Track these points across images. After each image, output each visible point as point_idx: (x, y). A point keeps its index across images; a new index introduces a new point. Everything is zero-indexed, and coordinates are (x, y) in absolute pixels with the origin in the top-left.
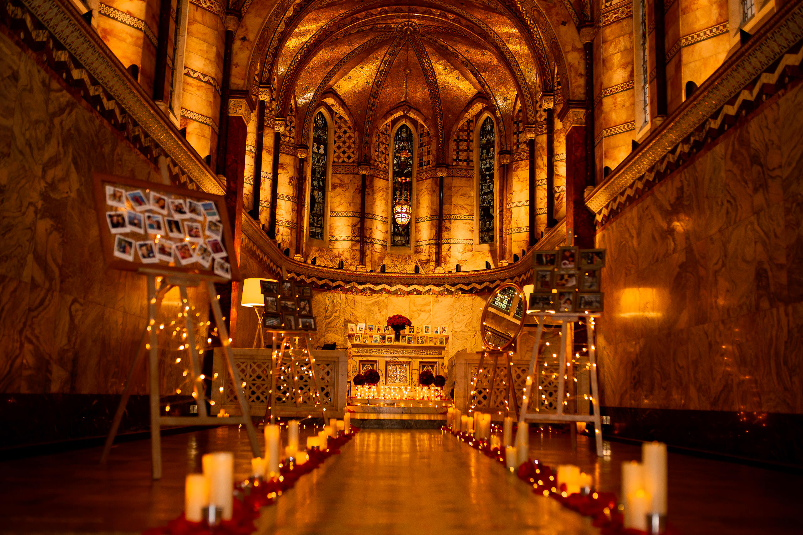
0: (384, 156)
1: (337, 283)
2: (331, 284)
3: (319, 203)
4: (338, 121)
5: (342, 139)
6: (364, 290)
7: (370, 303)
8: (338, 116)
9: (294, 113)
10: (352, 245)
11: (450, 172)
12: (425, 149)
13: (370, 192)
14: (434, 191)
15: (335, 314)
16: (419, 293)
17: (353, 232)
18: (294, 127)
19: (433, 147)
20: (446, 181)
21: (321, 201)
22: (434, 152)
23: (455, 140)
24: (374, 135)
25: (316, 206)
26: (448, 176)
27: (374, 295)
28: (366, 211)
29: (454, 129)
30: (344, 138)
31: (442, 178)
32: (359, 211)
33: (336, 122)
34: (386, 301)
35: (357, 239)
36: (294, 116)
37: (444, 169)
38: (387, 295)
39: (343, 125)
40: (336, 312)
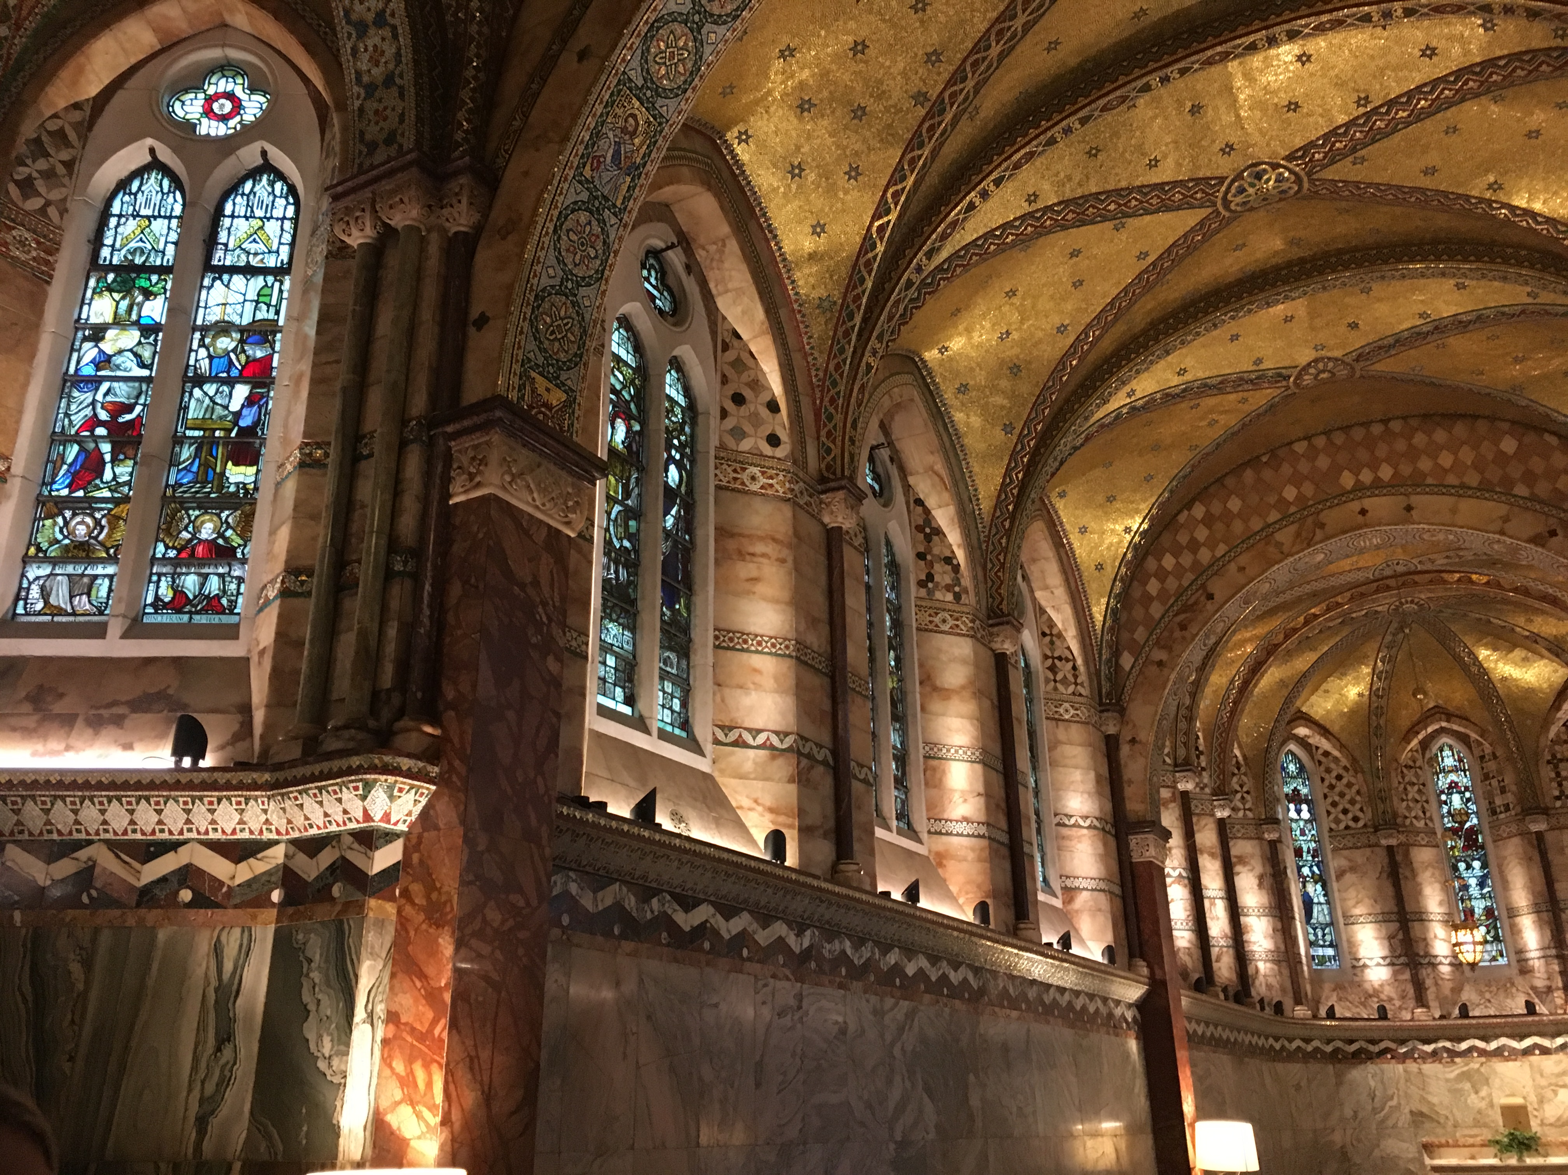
0: (1419, 805)
1: (1383, 1045)
2: (1371, 1048)
3: (1319, 903)
4: (1323, 759)
5: (1337, 790)
6: (1435, 1053)
7: (1452, 1075)
8: (1320, 751)
9: (1243, 770)
10: (1395, 974)
11: (1553, 821)
12: (1494, 782)
13: (1408, 874)
14: (1530, 859)
15: (1390, 1103)
16: (1545, 1051)
17: (1392, 948)
18: (1248, 792)
19: (1509, 779)
20: (1550, 837)
21: (1322, 899)
22: (1514, 788)
23: (1549, 762)
24: (1393, 774)
25: (1315, 909)
26: (1552, 829)
27: (1457, 1060)
28: (1408, 909)
29: (1545, 742)
30: (1340, 786)
31: (1539, 835)
32: (1395, 909)
33: (1320, 763)
34: (1483, 1070)
35: (1402, 960)
36: (1245, 774)
37: (1541, 817)
38: (1483, 1059)
39: (1333, 766)
40: (1392, 1098)
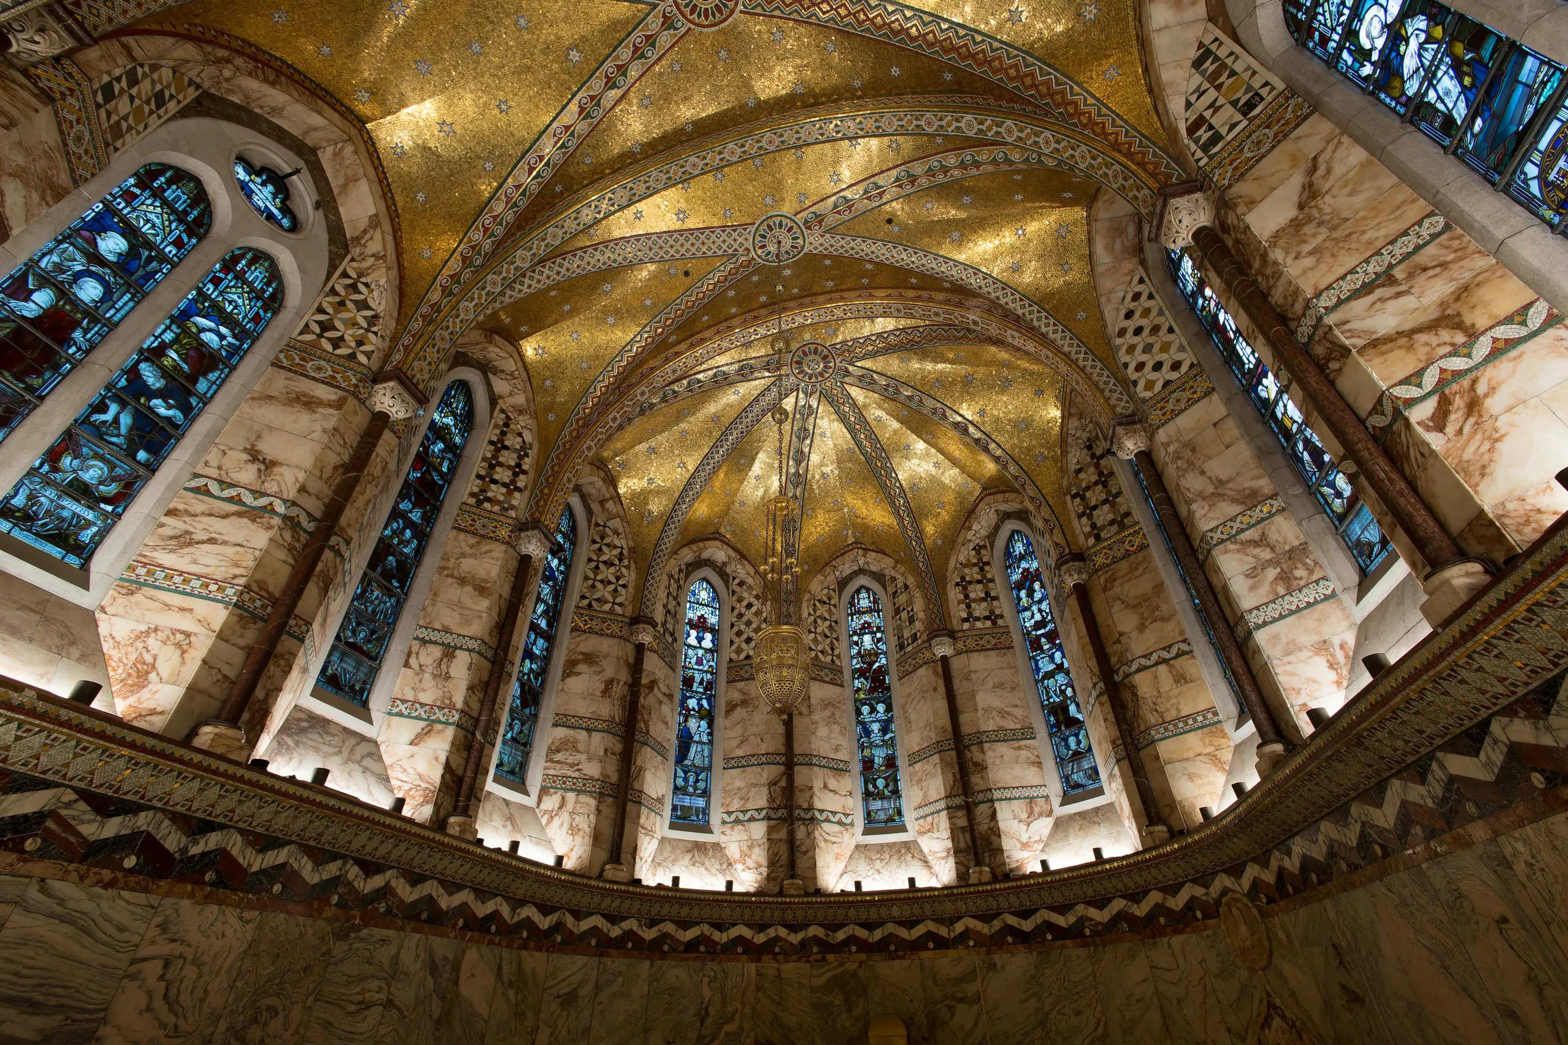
0: (828, 641)
1: (734, 932)
4: (738, 589)
5: (745, 619)
6: (803, 943)
7: (820, 981)
8: (737, 581)
10: (770, 830)
11: (960, 645)
12: (904, 615)
13: (804, 710)
14: (935, 689)
15: (729, 1028)
18: (624, 586)
19: (918, 606)
20: (956, 664)
22: (921, 615)
23: (957, 584)
24: (805, 604)
26: (959, 653)
27: (830, 957)
28: (797, 750)
29: (952, 563)
30: (749, 615)
31: (945, 660)
32: (783, 750)
33: (734, 592)
34: (861, 973)
35: (779, 813)
36: (628, 567)
37: (945, 639)
38: (863, 956)
39: (745, 595)
40: (730, 1019)
